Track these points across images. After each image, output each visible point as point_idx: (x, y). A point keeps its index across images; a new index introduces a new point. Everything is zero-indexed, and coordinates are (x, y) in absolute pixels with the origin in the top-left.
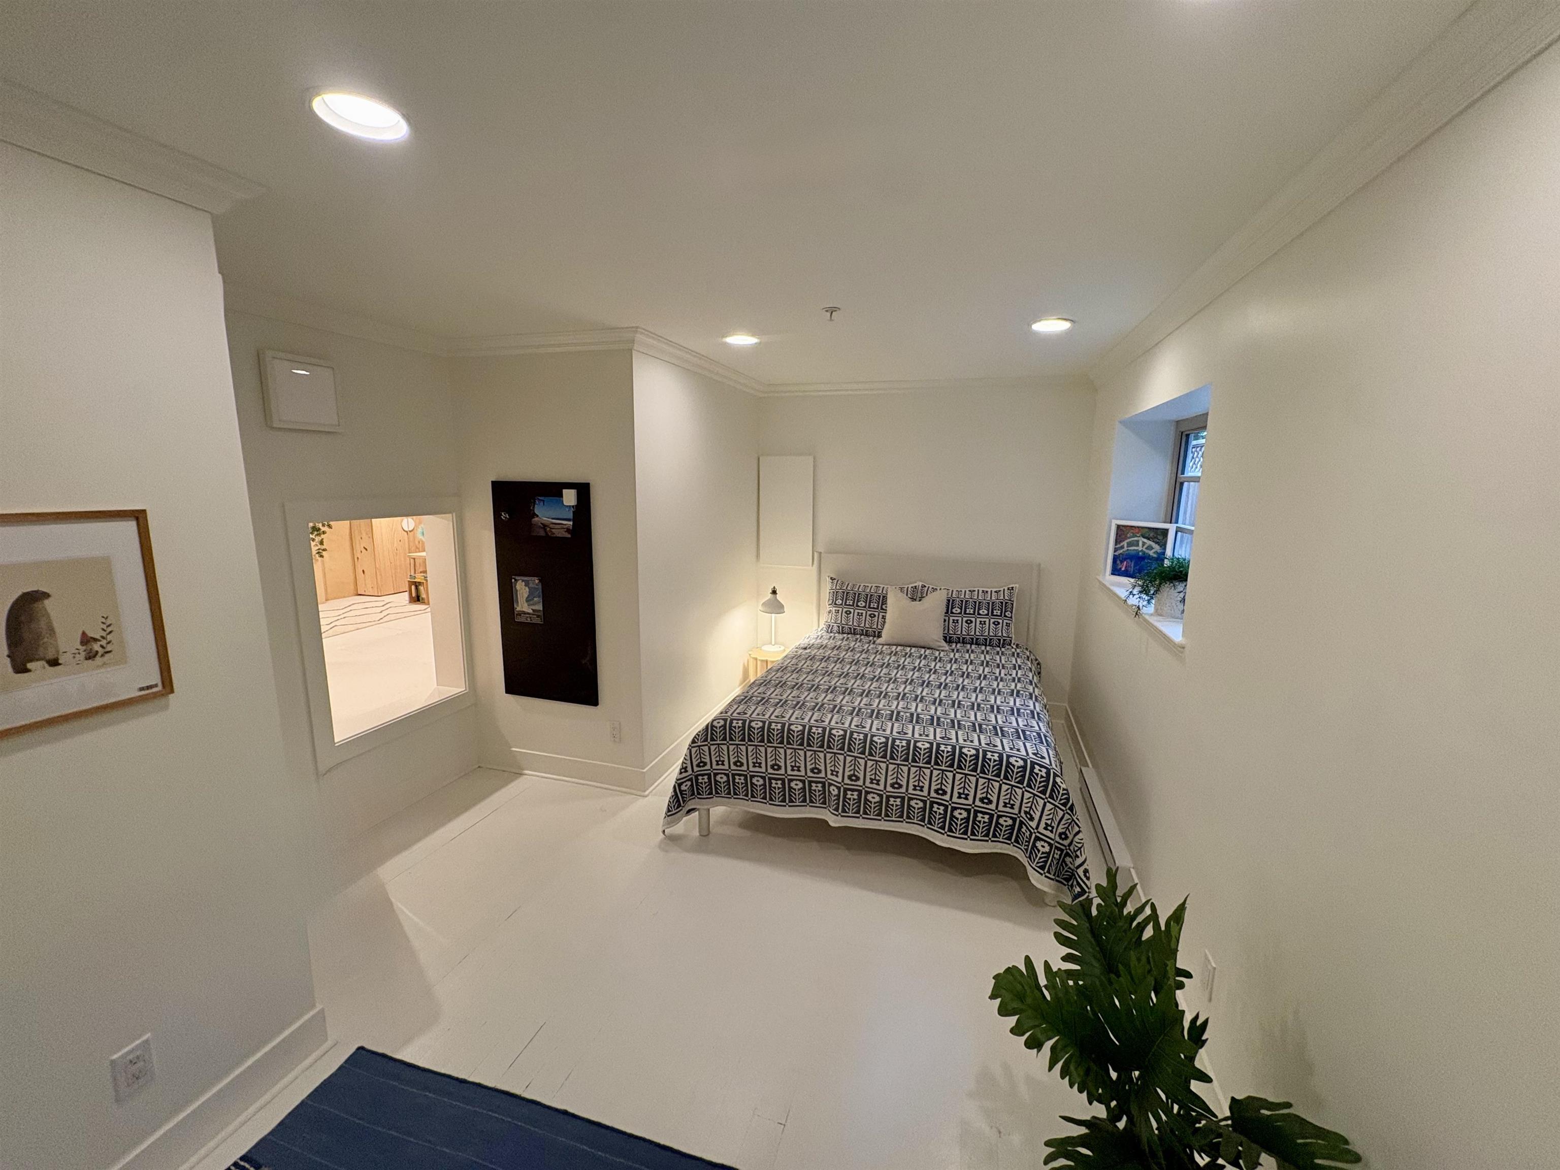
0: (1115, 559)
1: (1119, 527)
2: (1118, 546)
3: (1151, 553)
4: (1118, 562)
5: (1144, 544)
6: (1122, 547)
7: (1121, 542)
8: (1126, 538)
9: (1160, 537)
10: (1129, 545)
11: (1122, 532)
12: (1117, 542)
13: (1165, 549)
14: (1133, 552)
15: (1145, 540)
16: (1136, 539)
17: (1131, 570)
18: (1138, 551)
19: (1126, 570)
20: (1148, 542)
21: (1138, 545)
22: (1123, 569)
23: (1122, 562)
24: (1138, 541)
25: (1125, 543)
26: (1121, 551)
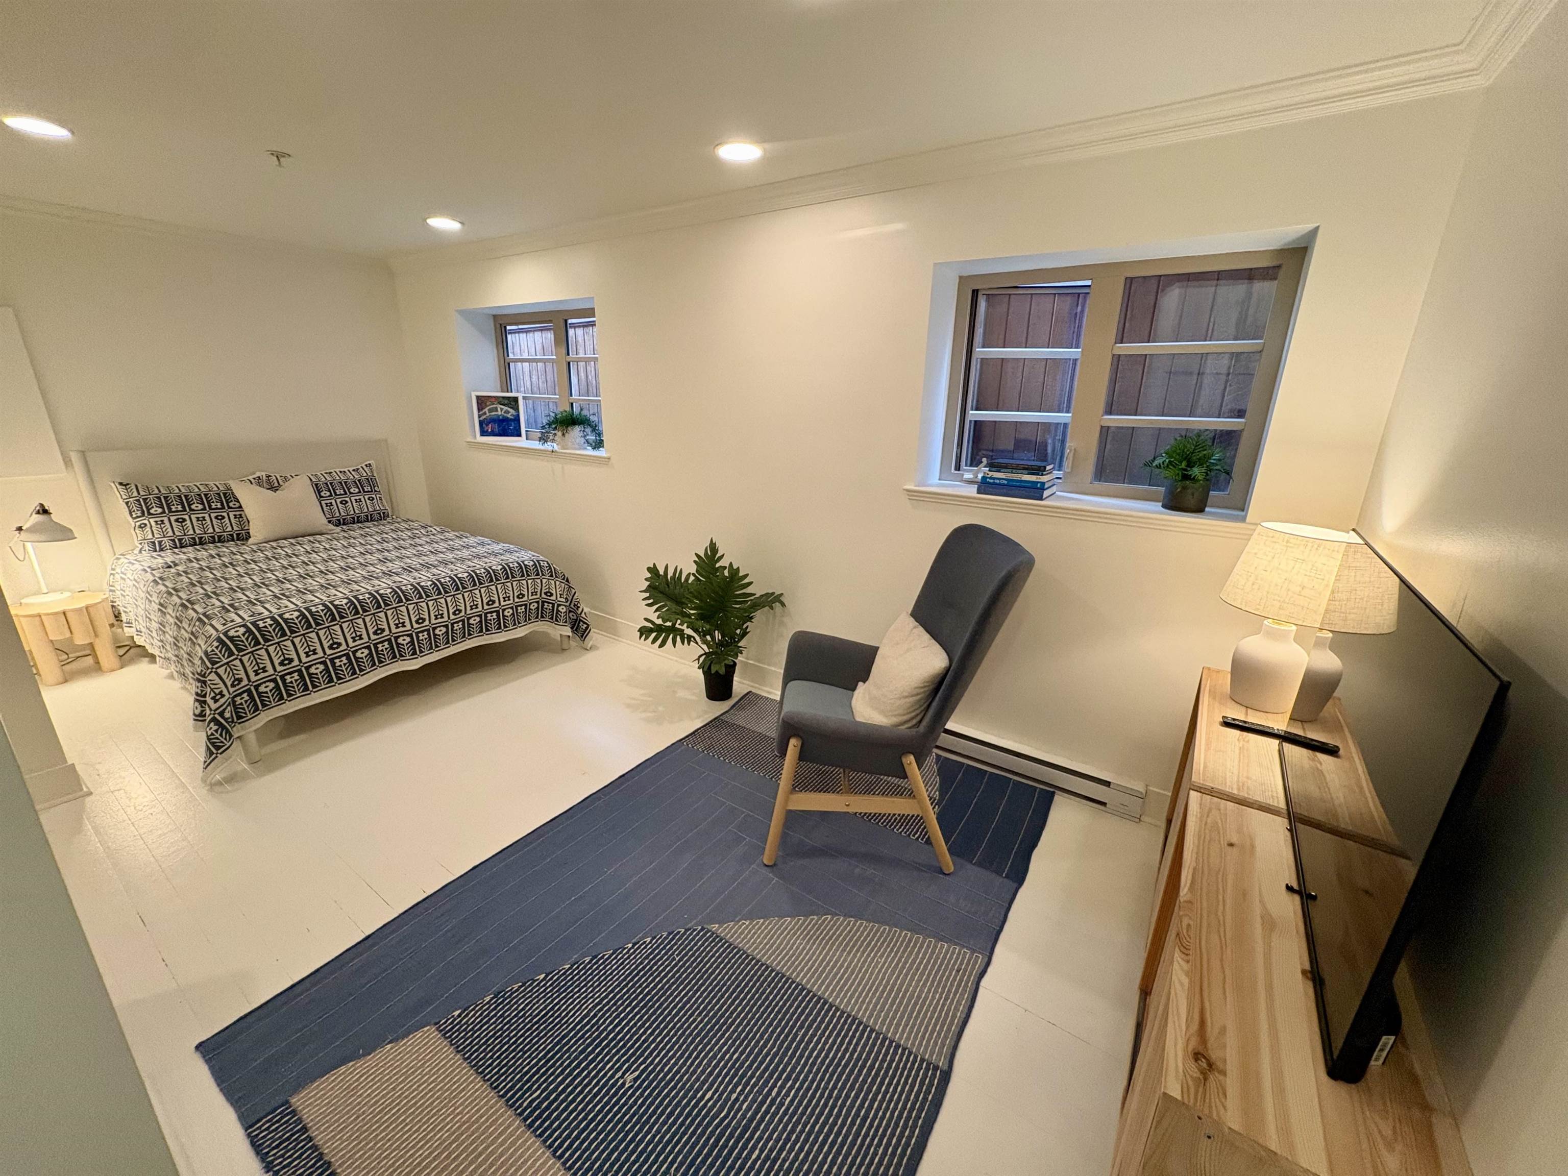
0: (481, 423)
1: (478, 397)
2: (481, 413)
3: (509, 416)
4: (484, 425)
5: (502, 409)
6: (485, 413)
7: (483, 409)
8: (486, 406)
9: (514, 403)
10: (490, 411)
11: (482, 402)
12: (479, 410)
13: (518, 412)
14: (495, 417)
15: (502, 406)
16: (495, 406)
17: (496, 430)
18: (499, 416)
19: (492, 431)
20: (505, 408)
21: (497, 411)
22: (490, 430)
23: (487, 425)
24: (496, 408)
25: (486, 410)
26: (484, 417)
